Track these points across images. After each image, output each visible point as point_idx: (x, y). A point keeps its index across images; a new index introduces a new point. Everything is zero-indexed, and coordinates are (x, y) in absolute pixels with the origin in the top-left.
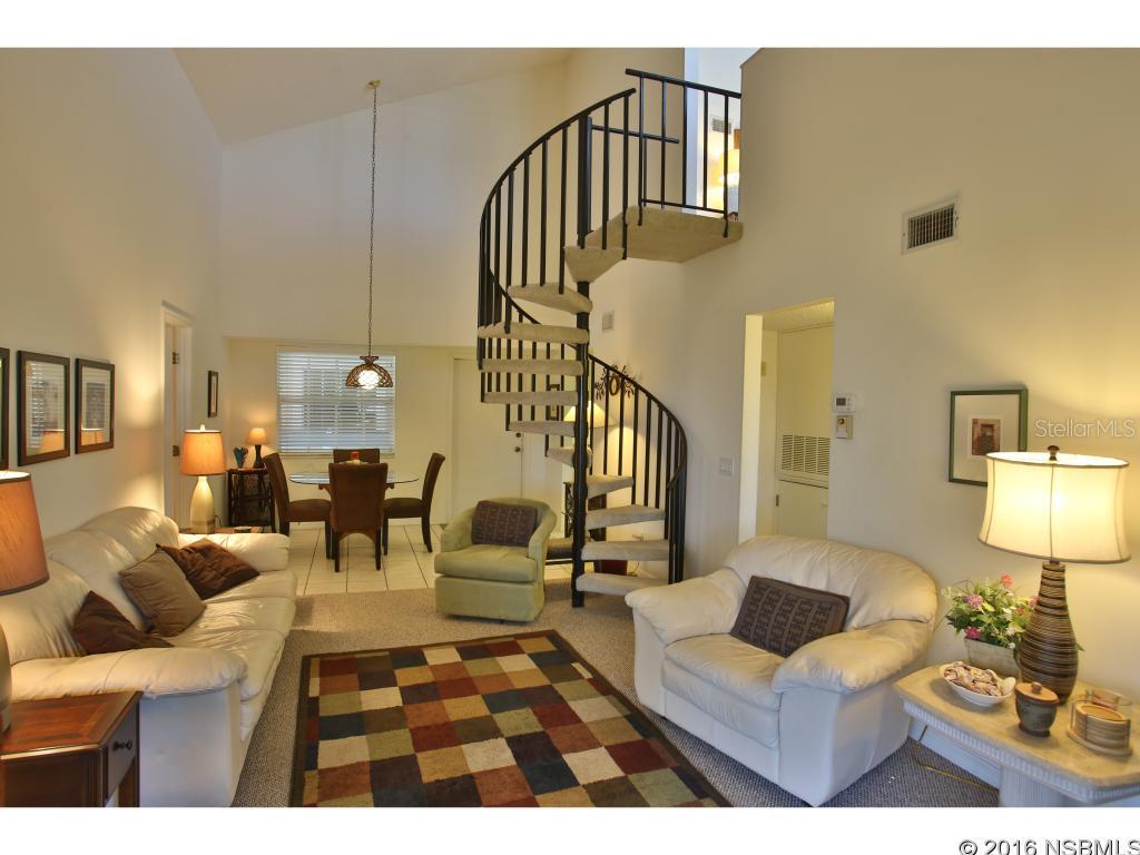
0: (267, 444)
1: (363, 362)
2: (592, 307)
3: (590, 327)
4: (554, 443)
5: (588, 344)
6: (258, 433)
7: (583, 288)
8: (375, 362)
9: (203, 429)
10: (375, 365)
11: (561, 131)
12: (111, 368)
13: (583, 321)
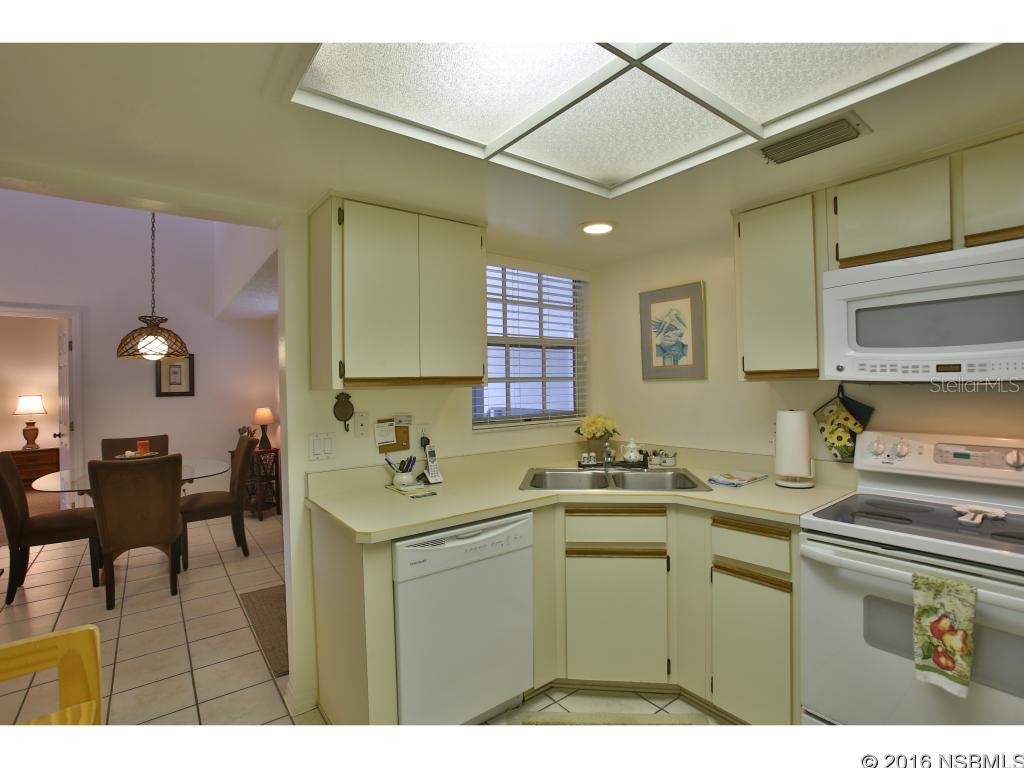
8: (162, 325)
10: (162, 329)
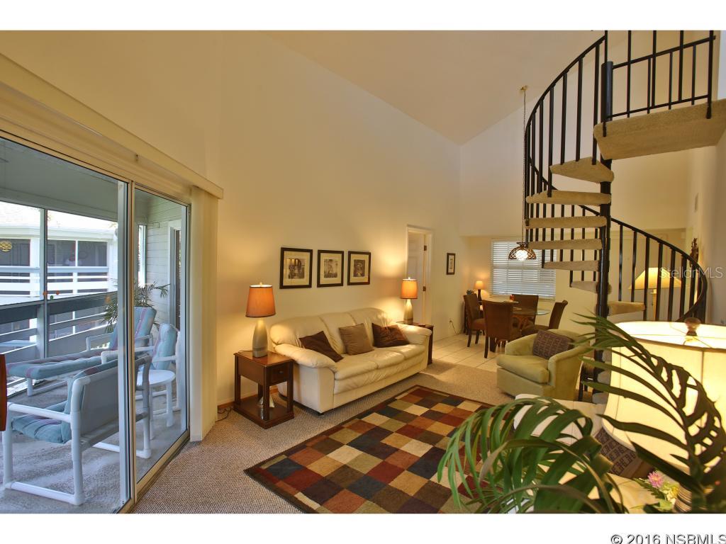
0: (484, 289)
1: (519, 245)
2: (613, 177)
3: (611, 192)
4: (577, 276)
5: (610, 204)
6: (479, 283)
7: (607, 163)
9: (409, 279)
11: (594, 49)
12: (369, 254)
13: (606, 187)
